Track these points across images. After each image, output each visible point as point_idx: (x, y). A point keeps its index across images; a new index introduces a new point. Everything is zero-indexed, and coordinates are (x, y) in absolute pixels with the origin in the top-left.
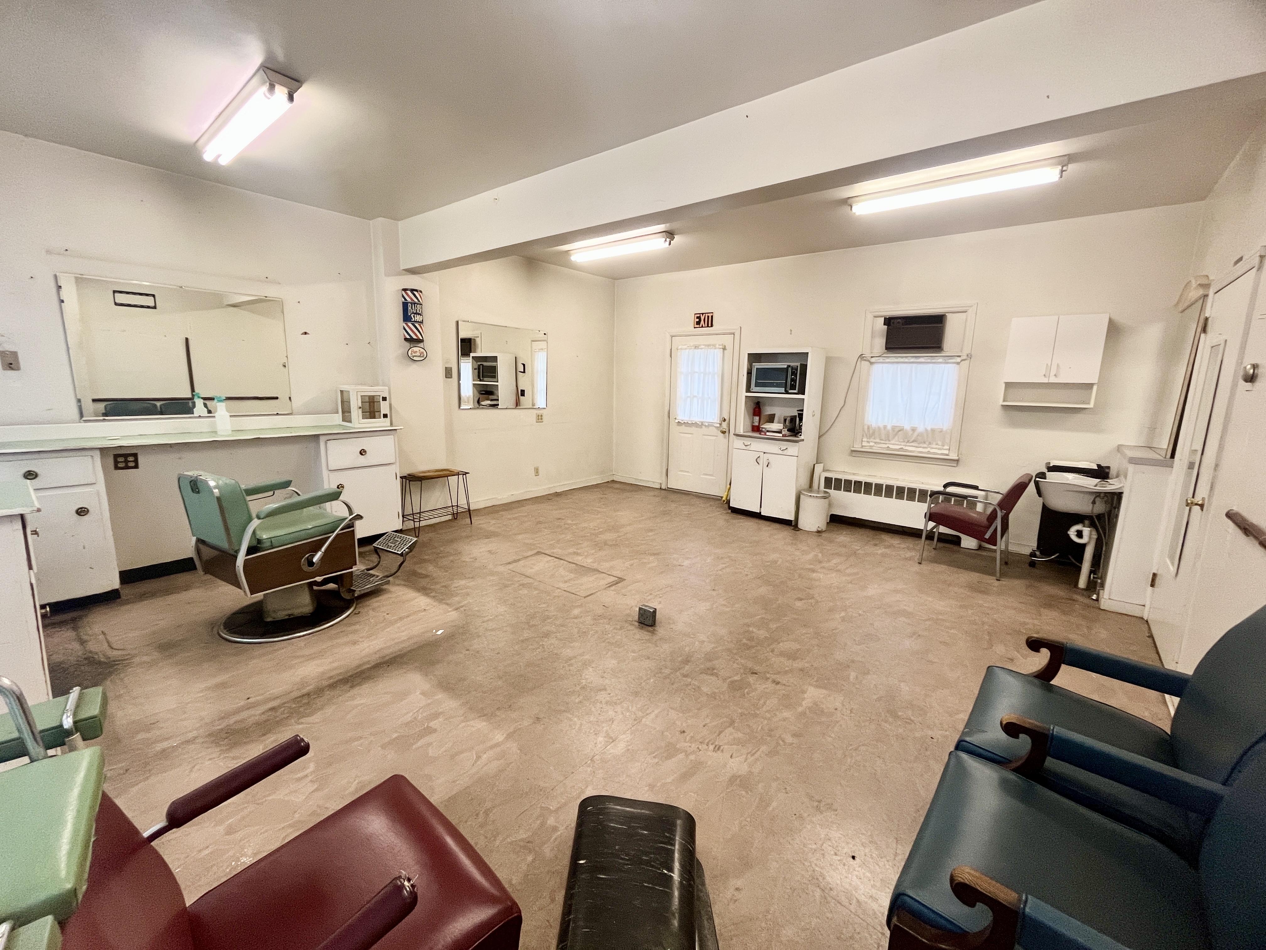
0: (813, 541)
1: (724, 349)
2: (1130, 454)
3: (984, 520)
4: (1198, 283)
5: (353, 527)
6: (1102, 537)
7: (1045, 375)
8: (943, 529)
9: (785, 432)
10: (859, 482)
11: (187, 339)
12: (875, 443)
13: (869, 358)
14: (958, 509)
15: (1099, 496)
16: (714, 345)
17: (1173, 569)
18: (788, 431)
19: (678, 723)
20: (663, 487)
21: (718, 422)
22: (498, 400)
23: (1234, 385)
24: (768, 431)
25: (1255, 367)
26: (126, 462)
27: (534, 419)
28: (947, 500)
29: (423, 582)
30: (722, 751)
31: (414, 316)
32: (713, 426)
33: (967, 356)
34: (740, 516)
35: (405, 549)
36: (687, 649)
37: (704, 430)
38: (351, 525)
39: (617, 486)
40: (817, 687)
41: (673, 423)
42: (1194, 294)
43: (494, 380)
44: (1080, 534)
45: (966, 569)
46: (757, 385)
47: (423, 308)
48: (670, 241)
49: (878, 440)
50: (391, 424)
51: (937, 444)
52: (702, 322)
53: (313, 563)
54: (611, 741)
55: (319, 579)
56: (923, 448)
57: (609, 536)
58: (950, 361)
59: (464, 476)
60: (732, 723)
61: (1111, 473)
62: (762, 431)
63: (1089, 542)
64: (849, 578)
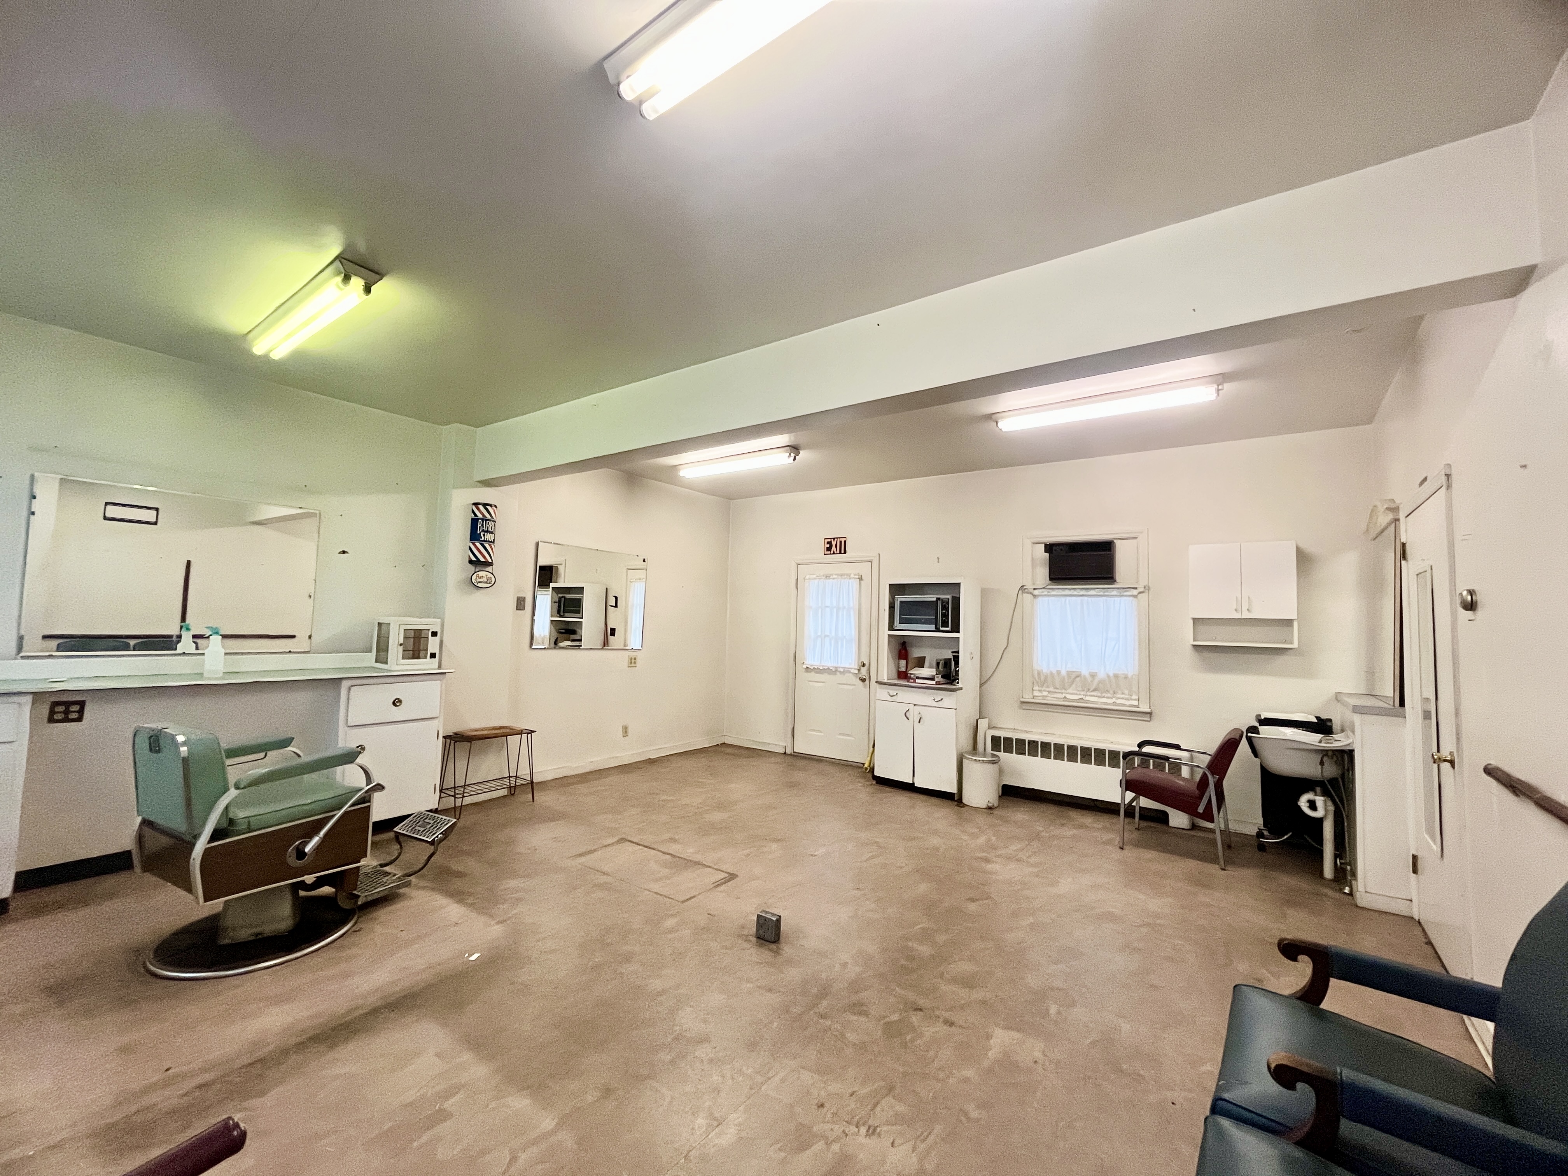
0: (981, 820)
1: (861, 579)
2: (1353, 701)
3: (1193, 788)
4: (1385, 507)
5: (369, 801)
6: (1339, 807)
7: (1236, 610)
8: (1145, 802)
9: (939, 678)
10: (1034, 742)
11: (189, 563)
12: (1049, 692)
13: (1032, 590)
14: (1159, 775)
15: (1326, 755)
16: (849, 575)
17: (1436, 848)
18: (942, 677)
19: (815, 1092)
20: (788, 752)
21: (857, 667)
22: (580, 640)
23: (1454, 614)
24: (918, 678)
25: (1471, 593)
26: (67, 712)
27: (626, 663)
28: (1144, 764)
29: (457, 884)
30: (879, 1135)
31: (484, 535)
32: (850, 672)
33: (1145, 587)
34: (888, 789)
35: (438, 835)
36: (824, 975)
37: (838, 678)
38: (366, 799)
39: (729, 750)
40: (1008, 1028)
41: (800, 669)
42: (1384, 519)
43: (577, 615)
44: (1312, 805)
45: (1179, 855)
46: (902, 621)
47: (496, 526)
48: (795, 457)
49: (1052, 689)
50: (440, 667)
51: (1123, 694)
52: (834, 548)
53: (305, 854)
54: (715, 1123)
55: (309, 879)
56: (1107, 698)
57: (718, 816)
58: (1125, 594)
59: (529, 735)
60: (891, 1089)
61: (1334, 726)
62: (910, 678)
63: (1326, 816)
64: (1035, 870)
